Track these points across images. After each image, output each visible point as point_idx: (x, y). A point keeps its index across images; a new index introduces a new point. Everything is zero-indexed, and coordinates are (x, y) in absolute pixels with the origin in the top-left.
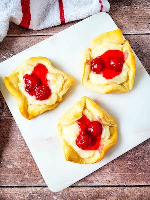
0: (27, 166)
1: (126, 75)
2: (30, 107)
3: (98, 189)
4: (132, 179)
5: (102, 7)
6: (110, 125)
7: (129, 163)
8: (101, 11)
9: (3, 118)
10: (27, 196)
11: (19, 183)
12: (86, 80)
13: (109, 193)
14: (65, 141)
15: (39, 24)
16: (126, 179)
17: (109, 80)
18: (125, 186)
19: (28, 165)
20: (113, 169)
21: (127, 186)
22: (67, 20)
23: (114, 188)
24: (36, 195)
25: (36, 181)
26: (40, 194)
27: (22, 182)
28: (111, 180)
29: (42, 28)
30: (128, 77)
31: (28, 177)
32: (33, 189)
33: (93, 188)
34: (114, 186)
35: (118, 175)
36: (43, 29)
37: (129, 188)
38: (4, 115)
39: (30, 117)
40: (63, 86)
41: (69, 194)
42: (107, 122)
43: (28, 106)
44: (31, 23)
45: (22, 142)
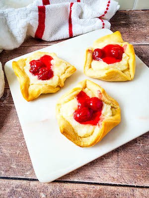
0: (16, 153)
1: (126, 63)
2: (31, 86)
3: (98, 187)
4: (143, 177)
5: (104, 24)
6: (112, 105)
7: (138, 157)
8: (103, 28)
9: (3, 105)
10: (8, 190)
11: (3, 173)
12: (87, 67)
13: (113, 193)
14: (62, 117)
15: (51, 36)
16: (135, 177)
17: (110, 65)
18: (134, 186)
19: (18, 153)
20: (118, 163)
21: (137, 187)
22: (74, 33)
23: (120, 188)
24: (19, 190)
25: (23, 172)
26: (25, 189)
27: (6, 171)
28: (115, 176)
29: (52, 39)
30: (128, 65)
31: (15, 167)
32: (18, 182)
33: (93, 186)
34: (120, 186)
35: (125, 170)
36: (54, 40)
37: (140, 190)
38: (5, 102)
39: (30, 97)
40: (65, 70)
41: (61, 191)
42: (108, 99)
43: (29, 85)
44: (44, 33)
45: (16, 128)
